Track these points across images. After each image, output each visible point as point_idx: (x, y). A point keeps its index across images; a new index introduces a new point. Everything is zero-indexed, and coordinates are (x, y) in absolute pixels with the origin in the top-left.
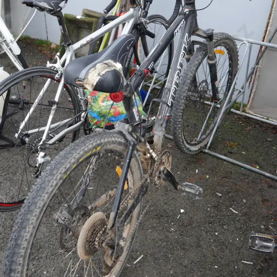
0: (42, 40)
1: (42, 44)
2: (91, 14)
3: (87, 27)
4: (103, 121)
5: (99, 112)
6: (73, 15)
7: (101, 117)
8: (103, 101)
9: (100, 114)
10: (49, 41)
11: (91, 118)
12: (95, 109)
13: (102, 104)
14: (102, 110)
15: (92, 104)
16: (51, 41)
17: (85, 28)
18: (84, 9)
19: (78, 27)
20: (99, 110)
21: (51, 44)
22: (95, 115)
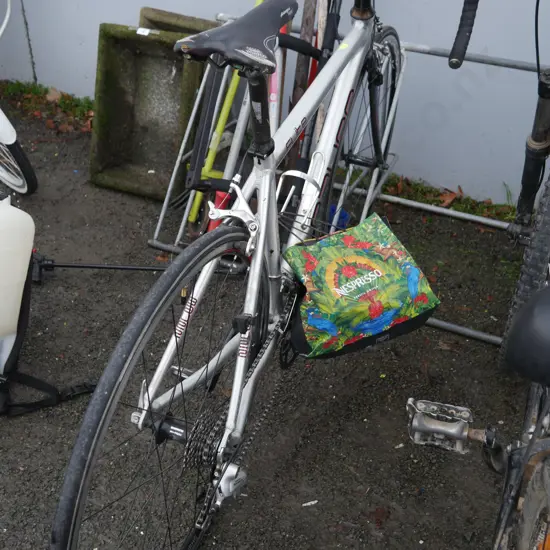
0: (19, 84)
1: (22, 92)
2: (166, 20)
3: (163, 54)
4: (342, 334)
5: (337, 314)
6: (127, 28)
7: (339, 325)
8: (338, 285)
9: (338, 318)
10: (40, 86)
11: (312, 331)
12: (324, 309)
13: (338, 291)
14: (342, 309)
15: (318, 295)
16: (45, 86)
17: (154, 57)
18: (145, 9)
19: (135, 54)
20: (334, 310)
21: (46, 91)
22: (326, 324)
